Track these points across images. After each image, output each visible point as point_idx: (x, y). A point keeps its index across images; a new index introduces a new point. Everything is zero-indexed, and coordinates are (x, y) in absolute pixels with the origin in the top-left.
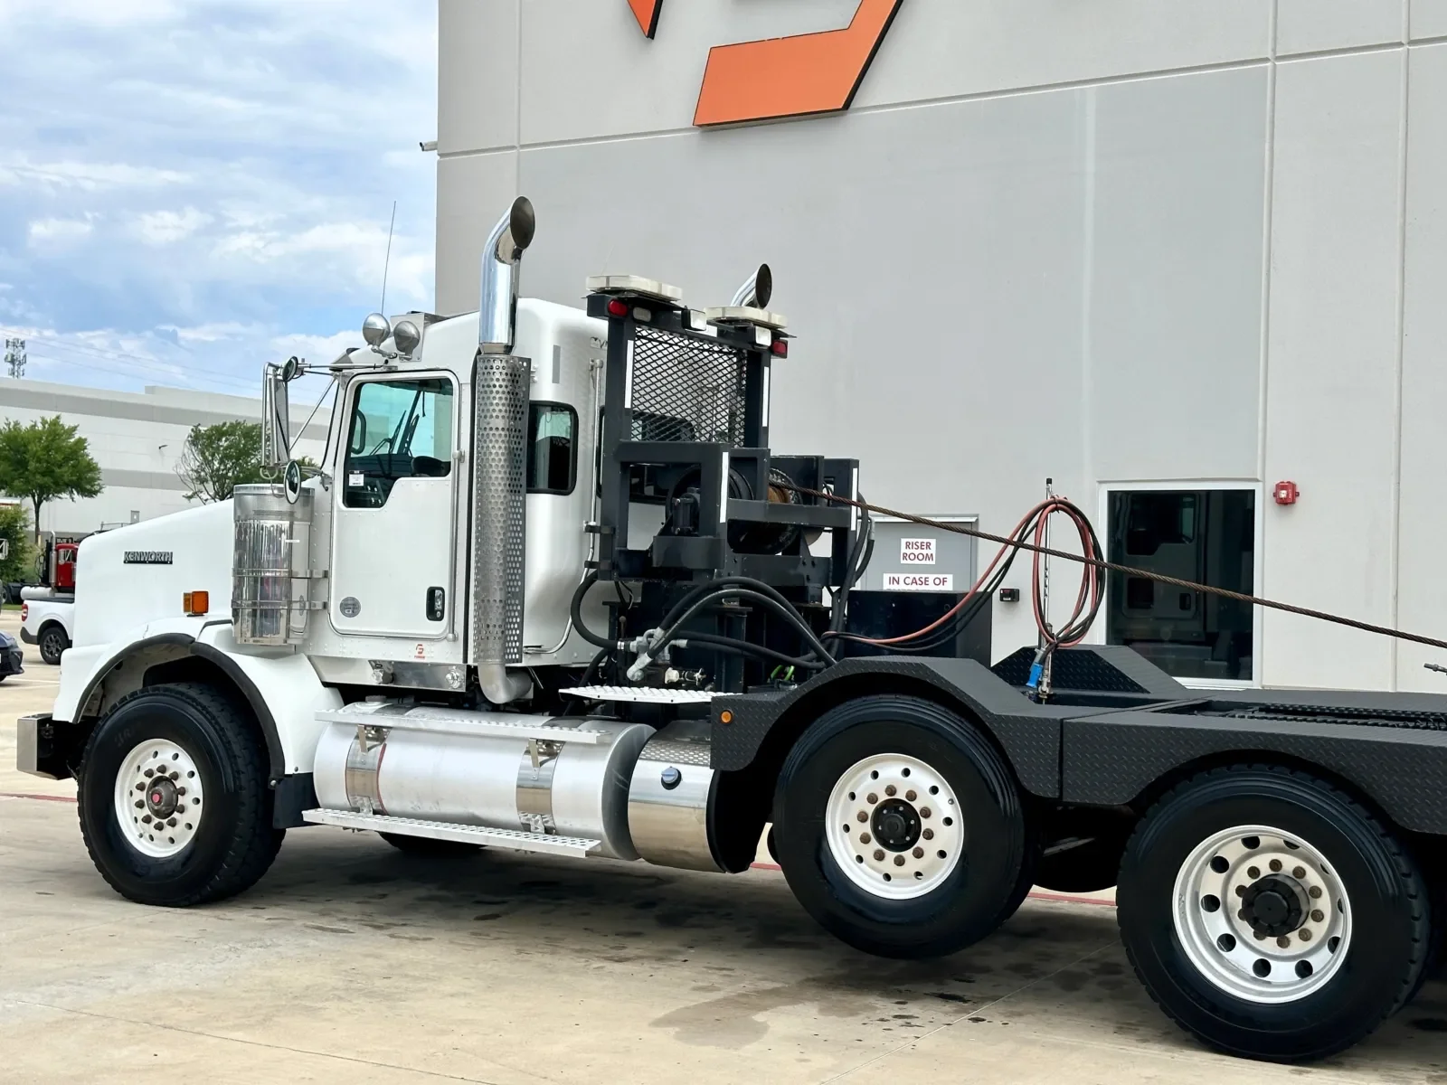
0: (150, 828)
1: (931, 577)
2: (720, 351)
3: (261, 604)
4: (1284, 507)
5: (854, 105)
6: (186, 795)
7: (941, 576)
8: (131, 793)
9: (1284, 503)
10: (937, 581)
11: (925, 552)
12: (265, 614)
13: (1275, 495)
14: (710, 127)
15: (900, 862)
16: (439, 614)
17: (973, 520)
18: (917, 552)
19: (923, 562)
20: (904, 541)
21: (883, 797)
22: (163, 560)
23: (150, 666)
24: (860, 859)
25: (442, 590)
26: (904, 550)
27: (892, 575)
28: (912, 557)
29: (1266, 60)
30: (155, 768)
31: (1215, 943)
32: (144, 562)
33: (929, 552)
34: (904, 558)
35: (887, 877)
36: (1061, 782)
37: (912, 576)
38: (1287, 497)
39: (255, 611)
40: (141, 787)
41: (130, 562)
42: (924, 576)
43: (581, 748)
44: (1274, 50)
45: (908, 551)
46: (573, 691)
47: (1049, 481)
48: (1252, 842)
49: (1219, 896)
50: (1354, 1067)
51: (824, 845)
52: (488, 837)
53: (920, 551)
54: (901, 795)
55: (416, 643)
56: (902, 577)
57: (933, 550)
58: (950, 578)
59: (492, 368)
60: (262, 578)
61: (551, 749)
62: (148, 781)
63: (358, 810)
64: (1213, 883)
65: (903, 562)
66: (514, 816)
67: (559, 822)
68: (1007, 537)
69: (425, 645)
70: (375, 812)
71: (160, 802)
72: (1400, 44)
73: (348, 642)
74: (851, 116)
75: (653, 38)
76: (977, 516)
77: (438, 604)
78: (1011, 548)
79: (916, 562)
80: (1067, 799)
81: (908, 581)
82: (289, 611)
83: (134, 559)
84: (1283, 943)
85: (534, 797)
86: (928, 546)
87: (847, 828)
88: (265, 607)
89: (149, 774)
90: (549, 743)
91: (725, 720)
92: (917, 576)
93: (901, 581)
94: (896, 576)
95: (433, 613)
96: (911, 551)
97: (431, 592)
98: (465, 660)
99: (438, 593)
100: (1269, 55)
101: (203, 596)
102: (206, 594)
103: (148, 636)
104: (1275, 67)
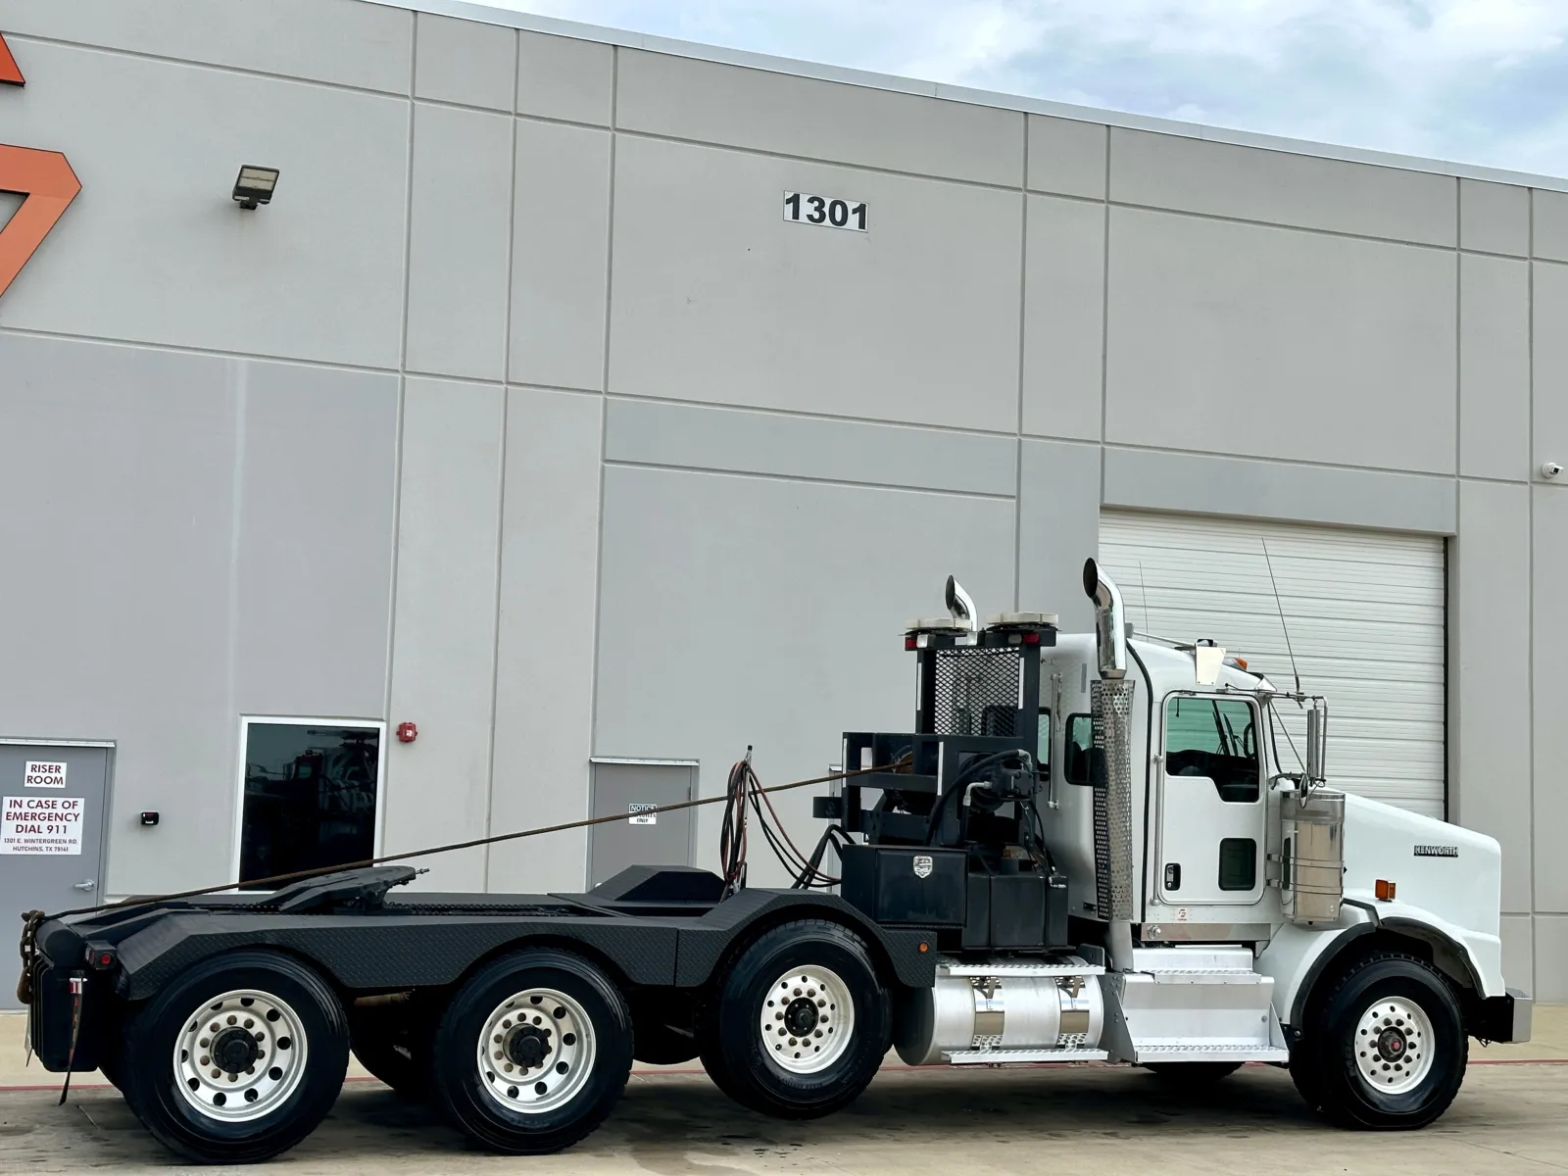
1: (60, 800)
4: (407, 745)
7: (71, 800)
9: (406, 740)
10: (67, 805)
11: (53, 776)
17: (112, 745)
18: (44, 776)
19: (52, 785)
20: (29, 764)
26: (28, 772)
27: (13, 798)
28: (38, 780)
29: (397, 371)
33: (58, 776)
34: (29, 781)
37: (37, 799)
42: (51, 799)
44: (404, 365)
45: (34, 775)
53: (47, 774)
56: (25, 800)
57: (63, 773)
58: (81, 802)
65: (27, 785)
72: (501, 383)
76: (114, 741)
79: (43, 785)
81: (32, 804)
86: (58, 769)
92: (43, 800)
93: (25, 804)
94: (18, 799)
96: (38, 774)
100: (399, 368)
104: (404, 378)
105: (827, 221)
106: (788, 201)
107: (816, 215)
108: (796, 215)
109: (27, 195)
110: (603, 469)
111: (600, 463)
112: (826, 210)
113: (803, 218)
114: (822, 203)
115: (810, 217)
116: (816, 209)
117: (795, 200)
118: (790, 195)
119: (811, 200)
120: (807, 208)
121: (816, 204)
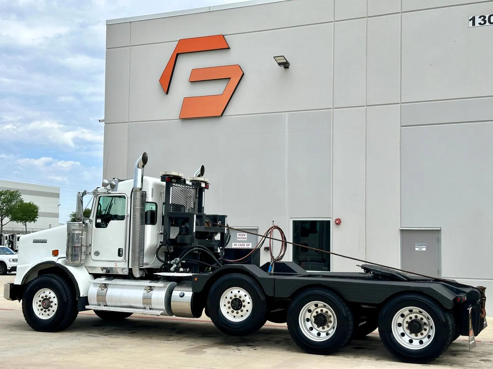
0: (43, 312)
1: (246, 244)
2: (192, 188)
3: (74, 253)
4: (338, 226)
5: (224, 115)
6: (53, 303)
7: (248, 244)
8: (37, 303)
9: (338, 224)
10: (247, 245)
11: (244, 237)
12: (75, 255)
13: (335, 222)
14: (184, 119)
15: (237, 313)
16: (121, 255)
17: (257, 228)
18: (241, 237)
19: (243, 240)
20: (238, 234)
21: (234, 298)
22: (44, 242)
23: (40, 270)
24: (228, 313)
25: (122, 249)
26: (238, 236)
27: (235, 243)
28: (240, 238)
29: (331, 108)
30: (44, 296)
31: (309, 329)
32: (39, 242)
33: (245, 237)
34: (238, 238)
35: (234, 317)
36: (274, 293)
37: (240, 243)
38: (338, 222)
39: (72, 255)
40: (40, 301)
41: (35, 242)
42: (243, 243)
43: (158, 288)
44: (333, 106)
45: (239, 237)
46: (157, 274)
47: (273, 221)
48: (316, 305)
49: (309, 318)
50: (338, 355)
51: (219, 309)
52: (135, 311)
53: (242, 237)
54: (238, 297)
55: (115, 262)
57: (246, 236)
58: (251, 244)
59: (137, 194)
60: (74, 247)
61: (151, 288)
62: (42, 300)
63: (100, 305)
64: (308, 315)
65: (238, 240)
66: (142, 306)
67: (153, 307)
68: (263, 235)
69: (117, 263)
70: (104, 306)
71: (45, 305)
72: (364, 106)
73: (96, 262)
74: (223, 118)
75: (168, 94)
77: (121, 253)
78: (264, 238)
79: (241, 240)
80: (275, 296)
81: (239, 245)
82: (81, 255)
83: (35, 241)
84: (323, 328)
85: (147, 301)
87: (225, 305)
88: (75, 254)
89: (42, 297)
90: (151, 287)
91: (195, 280)
92: (242, 244)
93: (237, 245)
94: (236, 243)
95: (120, 255)
96: (240, 237)
97: (119, 249)
98: (128, 266)
99: (121, 249)
100: (332, 107)
101: (57, 251)
102: (58, 250)
103: (42, 262)
104: (333, 110)
105: (487, 23)
106: (470, 20)
107: (483, 22)
108: (474, 24)
109: (230, 78)
110: (401, 129)
111: (399, 127)
112: (487, 19)
113: (477, 24)
114: (485, 17)
115: (480, 24)
116: (482, 20)
117: (473, 19)
118: (471, 17)
119: (480, 17)
120: (478, 21)
121: (482, 18)
